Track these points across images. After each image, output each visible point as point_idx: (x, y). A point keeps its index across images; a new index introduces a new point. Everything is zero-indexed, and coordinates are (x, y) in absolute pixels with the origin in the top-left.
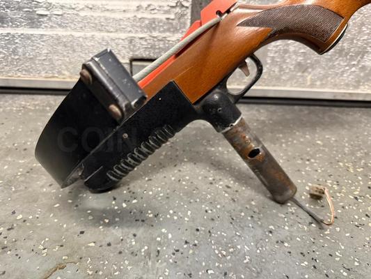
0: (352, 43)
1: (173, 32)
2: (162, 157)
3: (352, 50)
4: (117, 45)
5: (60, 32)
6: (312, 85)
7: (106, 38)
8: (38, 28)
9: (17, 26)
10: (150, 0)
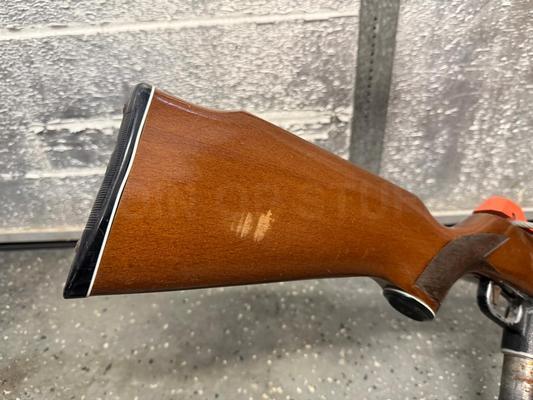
6: (526, 203)
10: (292, 119)
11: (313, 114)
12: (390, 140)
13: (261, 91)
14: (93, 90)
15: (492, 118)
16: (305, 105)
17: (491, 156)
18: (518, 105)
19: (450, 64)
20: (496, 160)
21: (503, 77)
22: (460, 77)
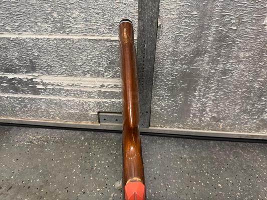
0: (253, 105)
3: (254, 110)
4: (89, 105)
5: (52, 97)
6: (223, 130)
7: (82, 101)
8: (38, 95)
9: (26, 94)
10: (109, 82)
12: (155, 95)
13: (93, 69)
14: (16, 61)
15: (205, 90)
16: (114, 77)
17: (205, 107)
18: (218, 85)
19: (183, 64)
20: (208, 109)
21: (210, 72)
22: (188, 70)
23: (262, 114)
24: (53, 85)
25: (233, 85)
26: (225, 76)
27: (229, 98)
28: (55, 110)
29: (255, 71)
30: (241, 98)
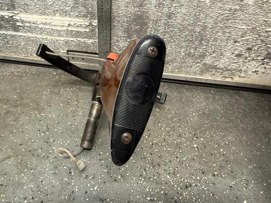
0: (196, 49)
1: (89, 39)
2: (69, 111)
3: (196, 53)
4: (60, 43)
5: (30, 35)
6: (172, 72)
7: (53, 39)
8: (18, 32)
9: (8, 30)
10: (75, 21)
11: (83, 21)
12: (114, 36)
13: (61, 8)
16: (79, 17)
18: (165, 28)
19: (135, 7)
21: (157, 15)
22: (139, 13)
23: (204, 58)
24: (29, 23)
25: (178, 28)
26: (170, 19)
27: (175, 41)
28: (32, 47)
29: (195, 15)
30: (185, 42)
